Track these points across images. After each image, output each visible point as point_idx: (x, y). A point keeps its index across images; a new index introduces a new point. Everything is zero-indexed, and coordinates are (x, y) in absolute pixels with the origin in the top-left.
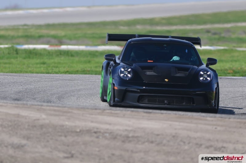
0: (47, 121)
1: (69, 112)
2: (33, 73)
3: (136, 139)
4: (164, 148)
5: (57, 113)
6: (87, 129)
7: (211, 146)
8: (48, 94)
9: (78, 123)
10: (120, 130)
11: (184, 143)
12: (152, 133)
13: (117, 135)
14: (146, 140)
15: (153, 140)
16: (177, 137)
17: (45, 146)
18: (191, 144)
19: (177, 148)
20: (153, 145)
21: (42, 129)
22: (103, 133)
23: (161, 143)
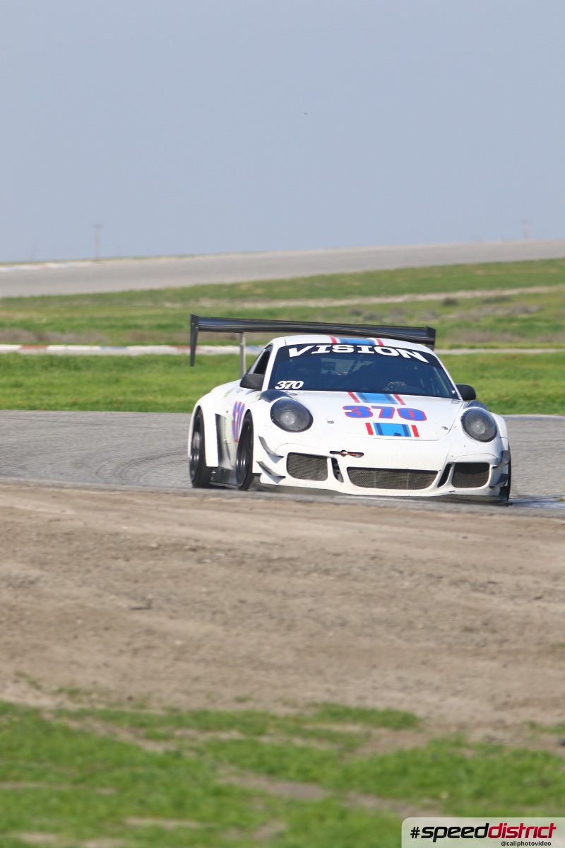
0: (79, 524)
3: (290, 565)
4: (357, 585)
6: (174, 540)
7: (463, 581)
9: (150, 528)
10: (248, 543)
11: (401, 572)
12: (323, 549)
13: (244, 554)
14: (313, 565)
15: (329, 566)
16: (381, 559)
17: (84, 583)
18: (416, 577)
19: (386, 586)
20: (331, 578)
21: (70, 541)
22: (212, 551)
23: (349, 574)
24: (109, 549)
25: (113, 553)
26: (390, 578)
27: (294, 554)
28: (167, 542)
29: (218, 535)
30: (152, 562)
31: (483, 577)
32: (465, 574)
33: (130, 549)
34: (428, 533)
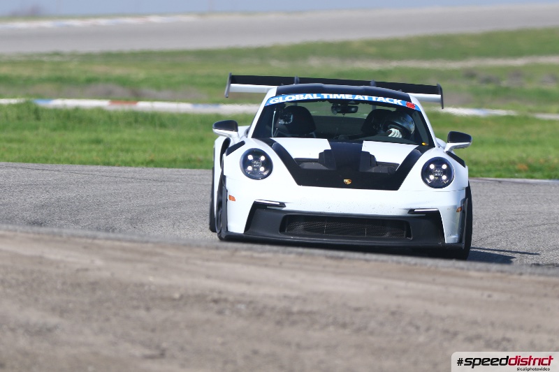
0: (106, 274)
2: (72, 163)
3: (309, 318)
4: (372, 339)
5: (130, 256)
6: (198, 292)
8: (107, 211)
9: (176, 279)
10: (271, 297)
11: (417, 328)
12: (345, 305)
13: (265, 307)
14: (331, 319)
15: (348, 319)
17: (102, 331)
18: (432, 332)
20: (347, 332)
21: (94, 290)
22: (233, 304)
23: (366, 328)
25: (135, 303)
27: (315, 308)
29: (243, 288)
30: (172, 312)
31: (498, 334)
32: (481, 331)
33: (153, 299)
34: (454, 290)
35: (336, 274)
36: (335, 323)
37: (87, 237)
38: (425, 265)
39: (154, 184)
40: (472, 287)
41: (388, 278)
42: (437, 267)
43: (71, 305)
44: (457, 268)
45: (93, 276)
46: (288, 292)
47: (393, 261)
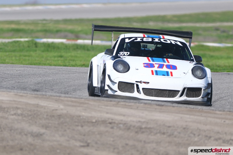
0: (65, 112)
1: (86, 103)
2: (51, 65)
3: (149, 130)
4: (175, 139)
5: (74, 104)
6: (103, 119)
7: (220, 139)
8: (65, 85)
9: (94, 114)
10: (133, 121)
11: (194, 135)
12: (164, 125)
13: (131, 126)
14: (158, 131)
15: (165, 131)
16: (188, 129)
17: (63, 135)
18: (200, 136)
19: (187, 140)
20: (165, 136)
21: (60, 118)
22: (118, 124)
23: (173, 134)
24: (75, 122)
26: (190, 136)
27: (152, 126)
28: (100, 119)
29: (122, 118)
30: (92, 128)
31: (228, 137)
32: (221, 136)
33: (84, 122)
34: (209, 119)
35: (160, 112)
36: (160, 132)
37: (57, 96)
38: (198, 108)
39: (85, 74)
40: (217, 118)
41: (182, 114)
42: (203, 109)
43: (50, 125)
44: (211, 110)
45: (59, 112)
46: (140, 120)
47: (184, 107)
